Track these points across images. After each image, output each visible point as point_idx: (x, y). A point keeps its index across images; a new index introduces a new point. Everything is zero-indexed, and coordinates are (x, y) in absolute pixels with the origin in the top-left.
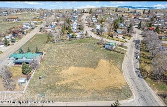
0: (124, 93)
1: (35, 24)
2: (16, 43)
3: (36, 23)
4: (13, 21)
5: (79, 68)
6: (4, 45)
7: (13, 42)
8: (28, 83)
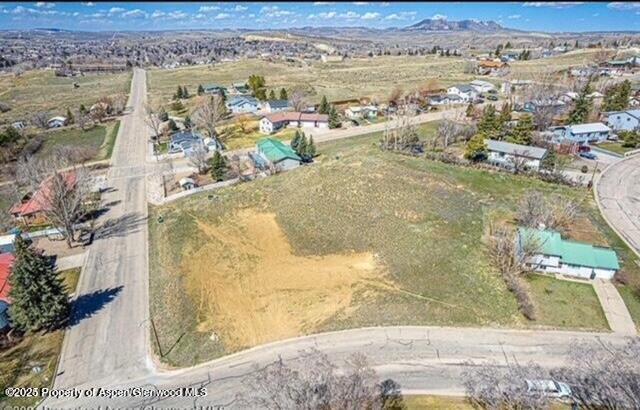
1: (513, 90)
4: (487, 73)
6: (327, 124)
7: (356, 123)
8: (189, 192)
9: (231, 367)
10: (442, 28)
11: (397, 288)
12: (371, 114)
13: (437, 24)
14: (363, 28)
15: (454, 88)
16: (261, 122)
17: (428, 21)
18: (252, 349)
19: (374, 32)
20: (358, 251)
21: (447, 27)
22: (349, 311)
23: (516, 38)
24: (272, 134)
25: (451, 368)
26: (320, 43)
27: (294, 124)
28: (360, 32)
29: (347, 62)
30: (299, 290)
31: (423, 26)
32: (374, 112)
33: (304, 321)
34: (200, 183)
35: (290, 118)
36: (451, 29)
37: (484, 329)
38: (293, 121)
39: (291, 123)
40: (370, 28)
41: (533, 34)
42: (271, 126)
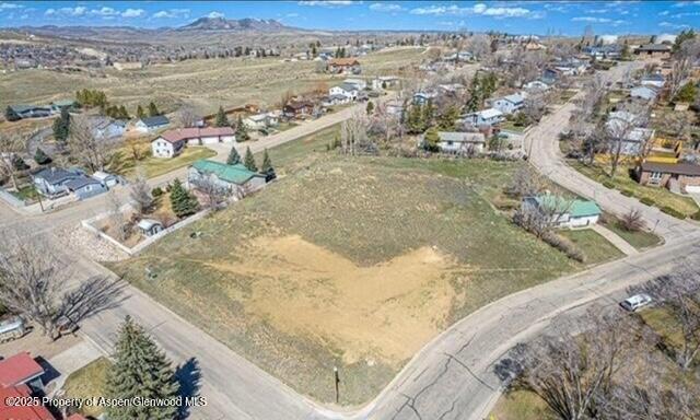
0: (338, 380)
1: (384, 86)
2: (269, 136)
3: (388, 84)
4: (340, 72)
5: (311, 246)
6: (234, 138)
7: (264, 132)
8: (156, 237)
9: (415, 380)
10: (222, 28)
11: (477, 268)
12: (272, 122)
13: (216, 23)
14: (128, 28)
15: (337, 88)
16: (154, 144)
17: (205, 20)
18: (414, 359)
19: (143, 32)
20: (415, 248)
21: (227, 26)
22: (461, 297)
23: (303, 36)
24: (174, 156)
25: (572, 311)
26: (84, 47)
27: (193, 143)
28: (126, 32)
29: (151, 69)
30: (402, 296)
31: (199, 26)
32: (275, 119)
33: (433, 320)
34: (169, 223)
35: (188, 136)
36: (232, 28)
37: (560, 280)
38: (192, 138)
39: (190, 142)
40: (137, 27)
41: (316, 33)
42: (170, 147)
